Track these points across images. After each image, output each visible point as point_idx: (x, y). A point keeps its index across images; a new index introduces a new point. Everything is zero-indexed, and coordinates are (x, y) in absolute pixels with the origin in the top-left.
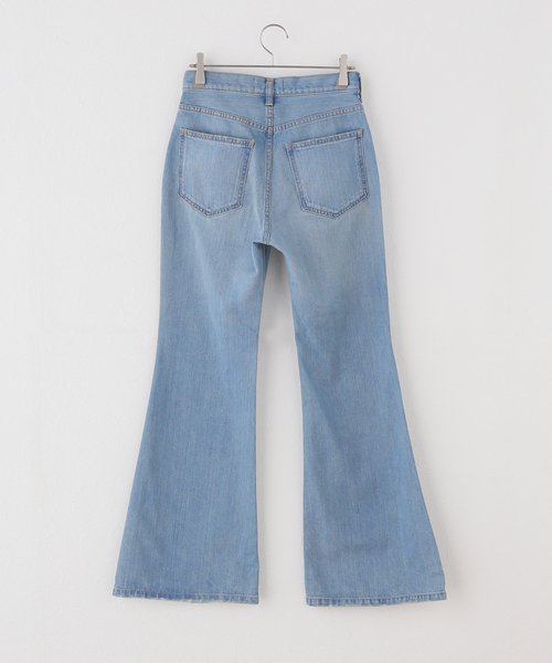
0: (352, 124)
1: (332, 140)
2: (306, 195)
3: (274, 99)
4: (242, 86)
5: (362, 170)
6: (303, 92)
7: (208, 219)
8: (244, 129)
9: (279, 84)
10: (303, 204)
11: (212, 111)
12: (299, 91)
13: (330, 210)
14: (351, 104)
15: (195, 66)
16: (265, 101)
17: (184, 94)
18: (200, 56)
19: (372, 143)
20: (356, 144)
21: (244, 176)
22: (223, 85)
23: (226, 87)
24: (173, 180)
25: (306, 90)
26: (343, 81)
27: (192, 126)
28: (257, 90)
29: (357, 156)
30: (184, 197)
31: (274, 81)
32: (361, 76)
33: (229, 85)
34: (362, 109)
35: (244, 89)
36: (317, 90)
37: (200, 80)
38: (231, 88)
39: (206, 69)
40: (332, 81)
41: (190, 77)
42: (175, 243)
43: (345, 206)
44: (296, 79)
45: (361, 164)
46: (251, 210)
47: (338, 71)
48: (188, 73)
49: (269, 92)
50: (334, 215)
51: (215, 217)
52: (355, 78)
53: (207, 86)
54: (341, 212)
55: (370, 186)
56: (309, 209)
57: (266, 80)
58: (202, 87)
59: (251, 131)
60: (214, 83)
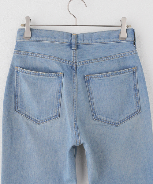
0: (130, 63)
1: (116, 74)
2: (96, 110)
3: (77, 46)
4: (55, 38)
5: (136, 94)
6: (96, 42)
7: (38, 126)
8: (57, 65)
9: (80, 37)
10: (94, 116)
11: (35, 54)
12: (94, 41)
13: (112, 121)
14: (129, 50)
15: (24, 25)
16: (71, 48)
17: (17, 43)
18: (28, 19)
19: (143, 76)
20: (132, 76)
21: (60, 97)
22: (43, 37)
23: (45, 39)
24: (11, 101)
25: (98, 41)
26: (123, 35)
27: (23, 65)
28: (65, 40)
29: (132, 84)
30: (19, 112)
31: (77, 36)
32: (135, 31)
33: (47, 37)
34: (136, 53)
35: (57, 40)
36: (106, 40)
37: (27, 34)
38: (49, 39)
39: (32, 27)
40: (116, 35)
41: (21, 33)
42: (11, 143)
43: (123, 118)
44: (91, 34)
45: (136, 90)
46: (66, 119)
47: (119, 28)
48: (20, 30)
49: (74, 41)
50: (115, 124)
51: (42, 124)
52: (132, 33)
53: (32, 38)
54: (121, 122)
55: (142, 104)
56: (98, 119)
57: (71, 35)
58: (29, 39)
59: (61, 65)
60: (37, 36)
